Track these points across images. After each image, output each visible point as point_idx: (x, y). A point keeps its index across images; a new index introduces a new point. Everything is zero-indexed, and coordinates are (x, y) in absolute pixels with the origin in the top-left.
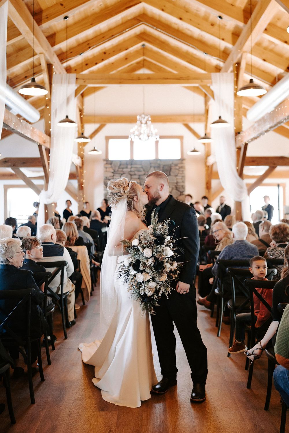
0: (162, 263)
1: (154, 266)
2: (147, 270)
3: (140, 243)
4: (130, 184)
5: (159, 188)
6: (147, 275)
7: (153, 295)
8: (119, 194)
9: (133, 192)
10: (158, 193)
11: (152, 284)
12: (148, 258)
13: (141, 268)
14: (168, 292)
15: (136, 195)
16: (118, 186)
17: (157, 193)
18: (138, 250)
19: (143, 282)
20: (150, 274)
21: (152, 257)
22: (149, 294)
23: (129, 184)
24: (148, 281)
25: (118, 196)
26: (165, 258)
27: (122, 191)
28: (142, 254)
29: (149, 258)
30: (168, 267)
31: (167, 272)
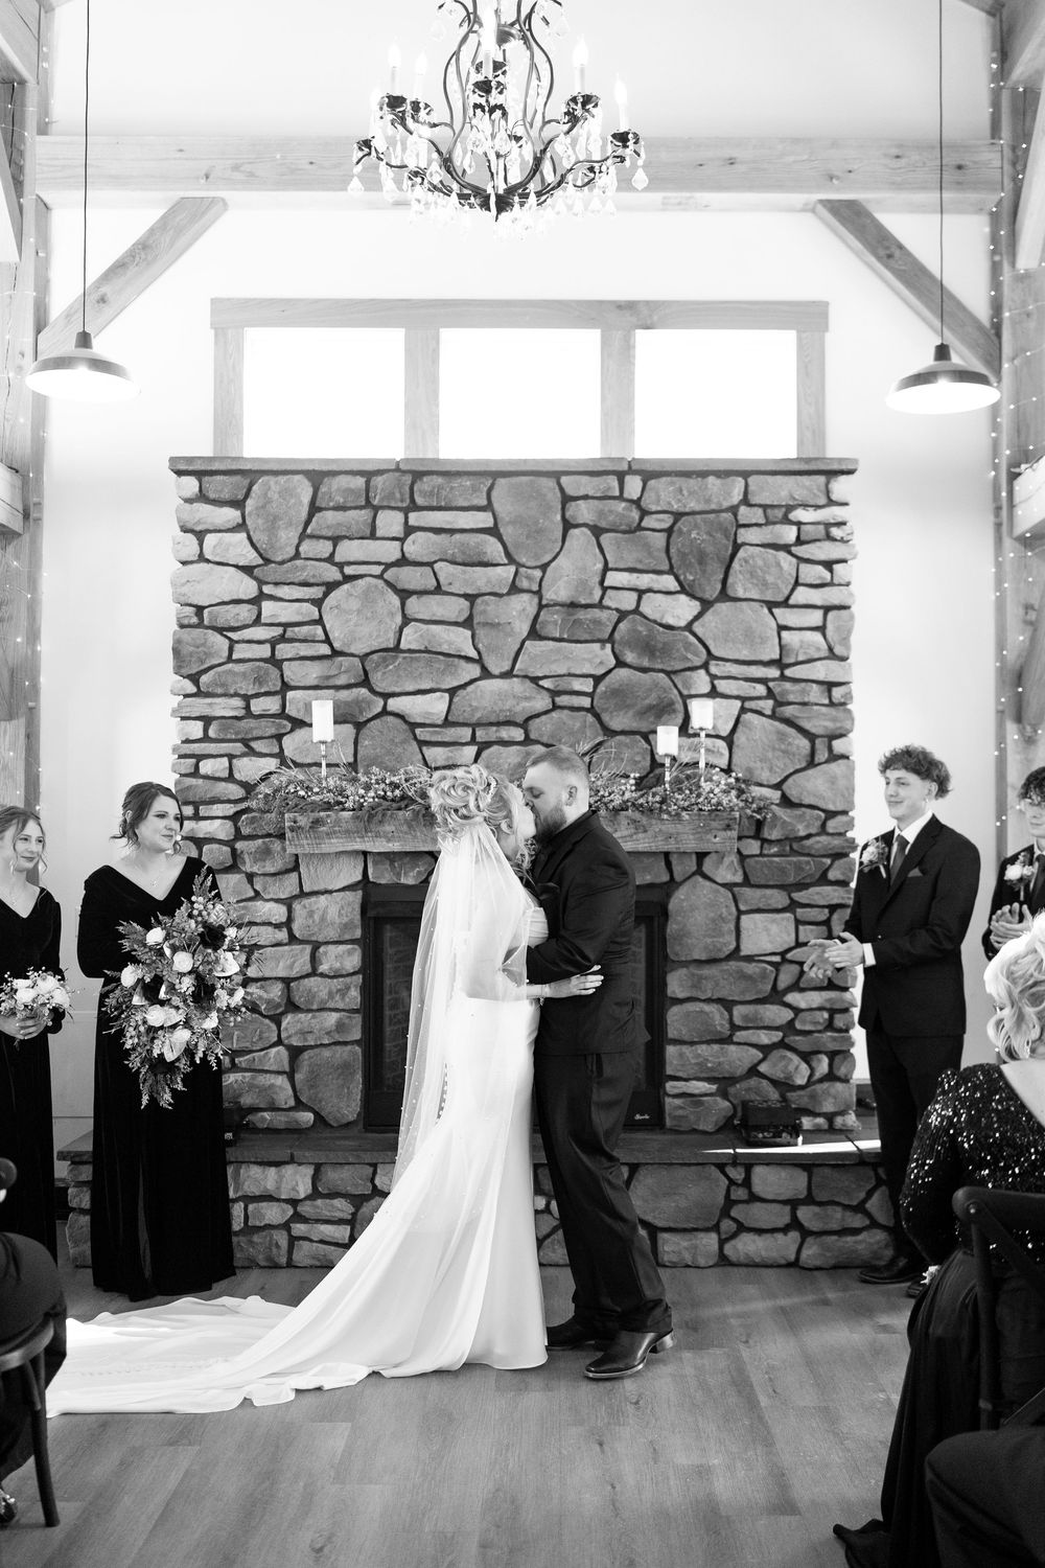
0: (213, 988)
1: (193, 995)
2: (176, 1001)
3: (168, 937)
4: (494, 784)
5: (565, 796)
6: (173, 1011)
7: (178, 1059)
8: (464, 811)
9: (499, 809)
10: (561, 810)
11: (183, 1036)
12: (182, 975)
13: (162, 995)
14: (217, 1054)
15: (509, 816)
16: (464, 790)
17: (558, 809)
18: (160, 953)
19: (162, 1028)
20: (181, 1011)
21: (190, 973)
22: (170, 1057)
23: (489, 785)
24: (174, 1027)
25: (461, 818)
26: (220, 978)
27: (472, 805)
28: (171, 964)
29: (184, 974)
30: (223, 999)
31: (219, 1010)
